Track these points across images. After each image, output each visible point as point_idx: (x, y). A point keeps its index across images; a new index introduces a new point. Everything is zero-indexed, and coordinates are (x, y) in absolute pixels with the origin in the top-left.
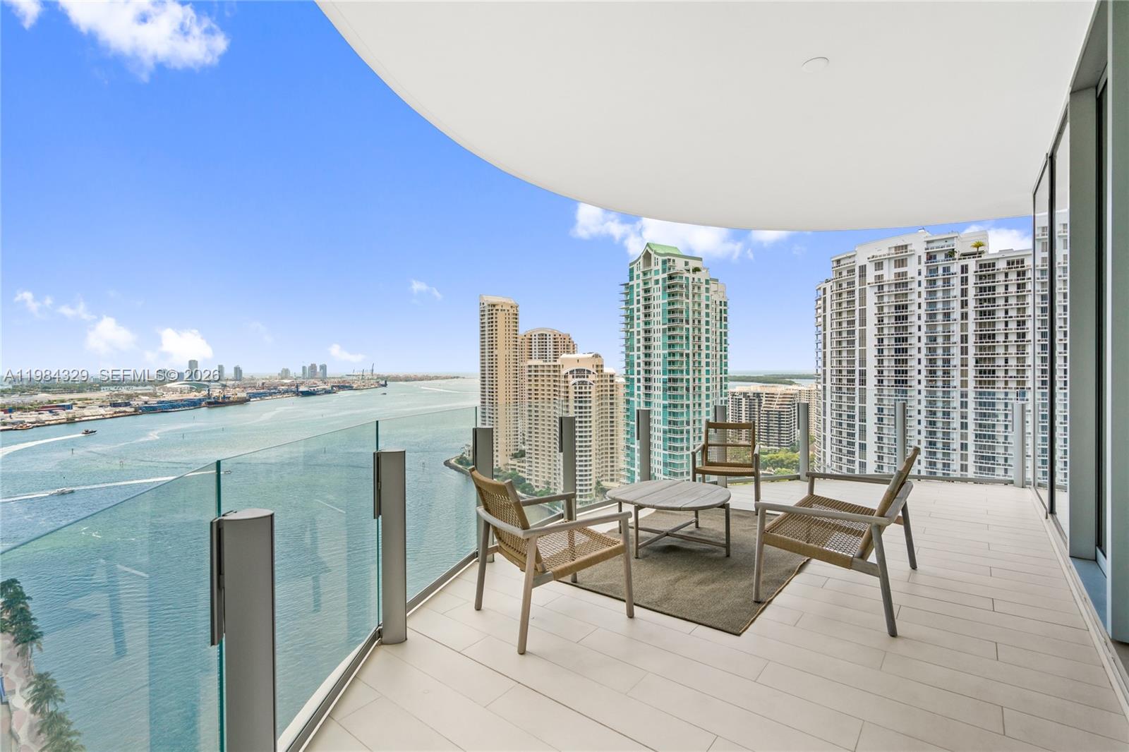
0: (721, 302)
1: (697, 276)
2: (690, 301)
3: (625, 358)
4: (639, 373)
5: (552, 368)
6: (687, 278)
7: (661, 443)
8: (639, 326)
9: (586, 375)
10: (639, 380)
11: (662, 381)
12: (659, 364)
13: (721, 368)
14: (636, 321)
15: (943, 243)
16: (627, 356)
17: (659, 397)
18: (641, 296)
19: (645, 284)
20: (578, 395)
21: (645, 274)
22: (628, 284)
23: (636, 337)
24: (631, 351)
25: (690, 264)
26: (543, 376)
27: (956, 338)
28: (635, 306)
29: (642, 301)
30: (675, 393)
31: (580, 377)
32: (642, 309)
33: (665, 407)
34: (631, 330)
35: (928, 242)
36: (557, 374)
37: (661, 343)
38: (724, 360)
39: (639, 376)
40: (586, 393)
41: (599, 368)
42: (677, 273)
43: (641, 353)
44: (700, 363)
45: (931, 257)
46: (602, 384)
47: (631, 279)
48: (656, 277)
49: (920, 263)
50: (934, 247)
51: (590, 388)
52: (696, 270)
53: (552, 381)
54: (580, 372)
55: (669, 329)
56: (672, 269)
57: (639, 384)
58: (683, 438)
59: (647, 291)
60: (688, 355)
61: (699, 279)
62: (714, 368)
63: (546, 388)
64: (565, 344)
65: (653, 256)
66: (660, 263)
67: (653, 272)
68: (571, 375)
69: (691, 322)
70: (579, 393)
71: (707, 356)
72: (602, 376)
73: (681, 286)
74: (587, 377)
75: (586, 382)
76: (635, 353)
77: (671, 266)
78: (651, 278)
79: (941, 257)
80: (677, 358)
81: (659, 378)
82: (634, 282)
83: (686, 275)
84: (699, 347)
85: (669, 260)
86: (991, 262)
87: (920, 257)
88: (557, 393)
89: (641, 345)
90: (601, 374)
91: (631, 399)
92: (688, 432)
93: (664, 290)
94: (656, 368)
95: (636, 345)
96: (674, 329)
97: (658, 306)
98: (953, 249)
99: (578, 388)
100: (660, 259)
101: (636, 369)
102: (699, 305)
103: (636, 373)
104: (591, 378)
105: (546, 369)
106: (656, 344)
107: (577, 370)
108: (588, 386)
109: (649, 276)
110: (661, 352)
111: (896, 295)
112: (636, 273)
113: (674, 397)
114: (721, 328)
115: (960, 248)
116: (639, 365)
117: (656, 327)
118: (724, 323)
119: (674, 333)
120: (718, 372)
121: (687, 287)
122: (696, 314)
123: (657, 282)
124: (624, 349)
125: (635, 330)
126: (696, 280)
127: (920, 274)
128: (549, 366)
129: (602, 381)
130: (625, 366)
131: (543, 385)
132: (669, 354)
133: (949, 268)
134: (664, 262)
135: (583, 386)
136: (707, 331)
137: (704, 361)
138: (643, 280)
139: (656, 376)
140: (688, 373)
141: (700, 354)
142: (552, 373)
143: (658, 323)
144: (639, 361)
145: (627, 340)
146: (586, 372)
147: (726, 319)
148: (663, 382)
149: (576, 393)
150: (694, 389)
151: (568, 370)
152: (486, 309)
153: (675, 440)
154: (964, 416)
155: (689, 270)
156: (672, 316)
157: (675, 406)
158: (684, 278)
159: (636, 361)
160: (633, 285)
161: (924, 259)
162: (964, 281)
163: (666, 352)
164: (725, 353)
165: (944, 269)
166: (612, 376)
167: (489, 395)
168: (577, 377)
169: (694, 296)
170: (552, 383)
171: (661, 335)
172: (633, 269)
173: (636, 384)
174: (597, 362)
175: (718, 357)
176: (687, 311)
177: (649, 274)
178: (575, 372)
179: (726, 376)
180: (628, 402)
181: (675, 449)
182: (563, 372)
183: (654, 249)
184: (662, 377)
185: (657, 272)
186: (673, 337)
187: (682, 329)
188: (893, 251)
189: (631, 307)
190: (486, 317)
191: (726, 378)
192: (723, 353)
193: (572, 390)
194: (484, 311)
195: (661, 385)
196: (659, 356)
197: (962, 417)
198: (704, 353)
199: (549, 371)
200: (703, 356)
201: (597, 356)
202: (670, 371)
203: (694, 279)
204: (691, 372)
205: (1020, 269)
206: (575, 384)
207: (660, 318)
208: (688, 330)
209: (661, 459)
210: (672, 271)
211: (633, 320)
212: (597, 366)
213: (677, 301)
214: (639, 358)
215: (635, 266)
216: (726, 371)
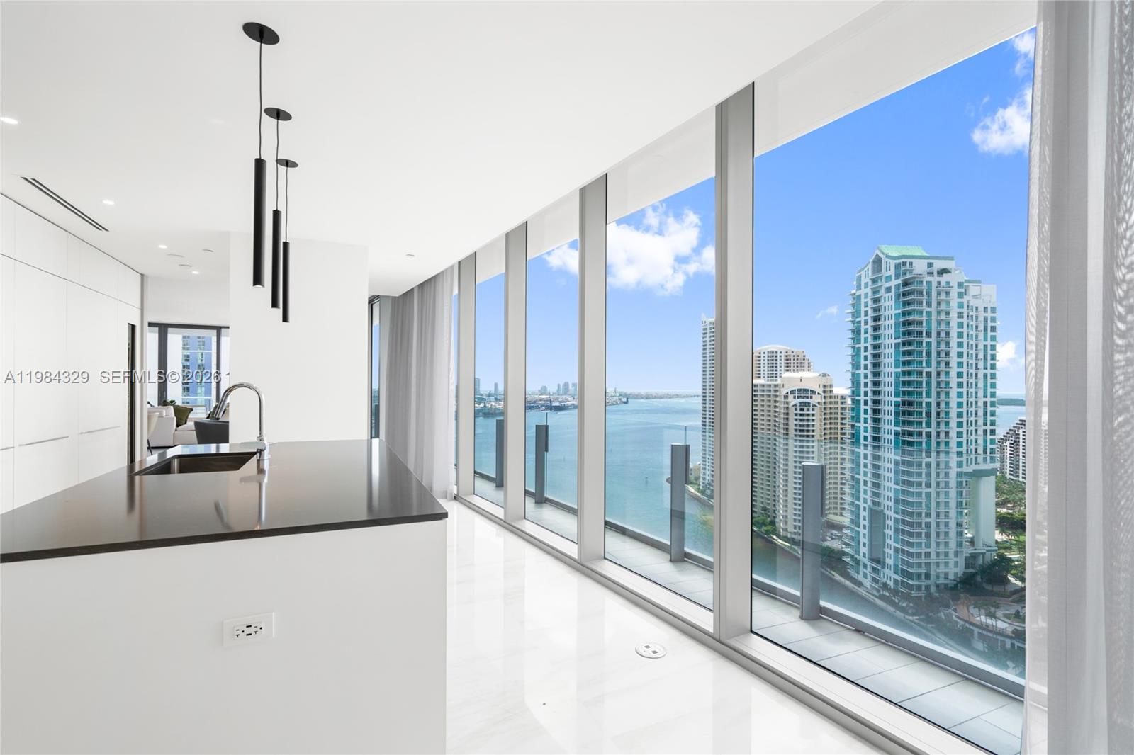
0: (986, 309)
1: (946, 277)
2: (933, 309)
3: (851, 377)
4: (866, 393)
5: (772, 388)
6: (929, 283)
7: (892, 475)
8: (867, 341)
9: (809, 395)
10: (866, 403)
11: (893, 405)
12: (890, 384)
13: (985, 391)
14: (863, 336)
16: (853, 375)
17: (890, 422)
18: (869, 307)
19: (875, 291)
20: (799, 417)
21: (874, 281)
22: (855, 294)
23: (863, 354)
24: (857, 370)
25: (934, 265)
26: (763, 396)
28: (863, 318)
29: (870, 312)
30: (911, 419)
31: (802, 398)
32: (871, 323)
33: (897, 434)
34: (857, 346)
36: (777, 394)
37: (892, 360)
38: (989, 380)
39: (866, 398)
40: (808, 415)
41: (827, 389)
42: (915, 278)
43: (868, 371)
44: (947, 383)
46: (832, 406)
47: (859, 288)
48: (888, 284)
51: (813, 410)
52: (942, 272)
53: (772, 402)
54: (803, 393)
55: (904, 344)
56: (908, 273)
57: (866, 407)
58: (921, 473)
59: (876, 301)
60: (929, 374)
61: (948, 283)
62: (973, 390)
63: (766, 408)
64: (799, 362)
65: (884, 259)
66: (893, 269)
67: (884, 280)
68: (792, 396)
69: (934, 334)
70: (801, 415)
71: (959, 375)
72: (831, 397)
73: (920, 293)
74: (811, 398)
75: (809, 403)
76: (862, 372)
77: (907, 270)
78: (882, 286)
80: (914, 378)
81: (890, 400)
82: (862, 292)
83: (930, 279)
84: (947, 364)
85: (904, 263)
88: (777, 414)
89: (868, 362)
90: (829, 395)
91: (857, 424)
92: (928, 465)
93: (898, 297)
94: (887, 389)
95: (863, 362)
96: (910, 343)
97: (890, 317)
99: (798, 409)
100: (893, 263)
101: (863, 389)
102: (948, 313)
103: (862, 394)
104: (816, 399)
105: (765, 388)
106: (887, 361)
107: (799, 390)
108: (811, 408)
109: (879, 284)
110: (893, 370)
112: (863, 281)
113: (910, 423)
114: (986, 339)
116: (866, 385)
117: (887, 342)
118: (990, 333)
119: (910, 348)
120: (981, 394)
121: (929, 294)
122: (943, 326)
123: (889, 290)
124: (850, 367)
125: (862, 345)
126: (943, 284)
128: (770, 385)
129: (831, 403)
130: (850, 385)
131: (763, 406)
132: (904, 373)
134: (897, 267)
135: (805, 408)
136: (960, 345)
137: (954, 381)
138: (871, 288)
139: (887, 398)
140: (928, 395)
141: (947, 373)
142: (772, 393)
143: (890, 337)
144: (866, 380)
145: (853, 356)
146: (809, 393)
147: (993, 329)
148: (895, 406)
149: (796, 415)
150: (938, 414)
151: (789, 390)
152: (708, 327)
153: (910, 474)
155: (933, 273)
156: (907, 328)
157: (910, 434)
158: (924, 283)
159: (863, 381)
160: (860, 295)
163: (899, 370)
164: (993, 371)
166: (842, 397)
167: (710, 415)
168: (799, 398)
169: (939, 303)
170: (772, 404)
171: (892, 350)
172: (860, 277)
173: (863, 407)
174: (824, 381)
175: (981, 375)
176: (929, 322)
177: (879, 281)
178: (796, 392)
179: (993, 399)
180: (853, 426)
181: (910, 484)
182: (784, 392)
183: (886, 252)
184: (893, 399)
185: (889, 278)
186: (910, 353)
187: (920, 343)
189: (858, 320)
190: (708, 335)
191: (993, 404)
192: (989, 371)
193: (792, 411)
194: (705, 329)
195: (892, 408)
196: (890, 375)
198: (954, 371)
199: (770, 391)
200: (953, 373)
201: (824, 375)
202: (904, 393)
203: (939, 283)
204: (934, 394)
206: (795, 405)
207: (892, 332)
208: (929, 344)
209: (892, 495)
210: (908, 276)
211: (860, 334)
212: (825, 386)
213: (914, 310)
214: (866, 377)
215: (863, 273)
216: (993, 395)
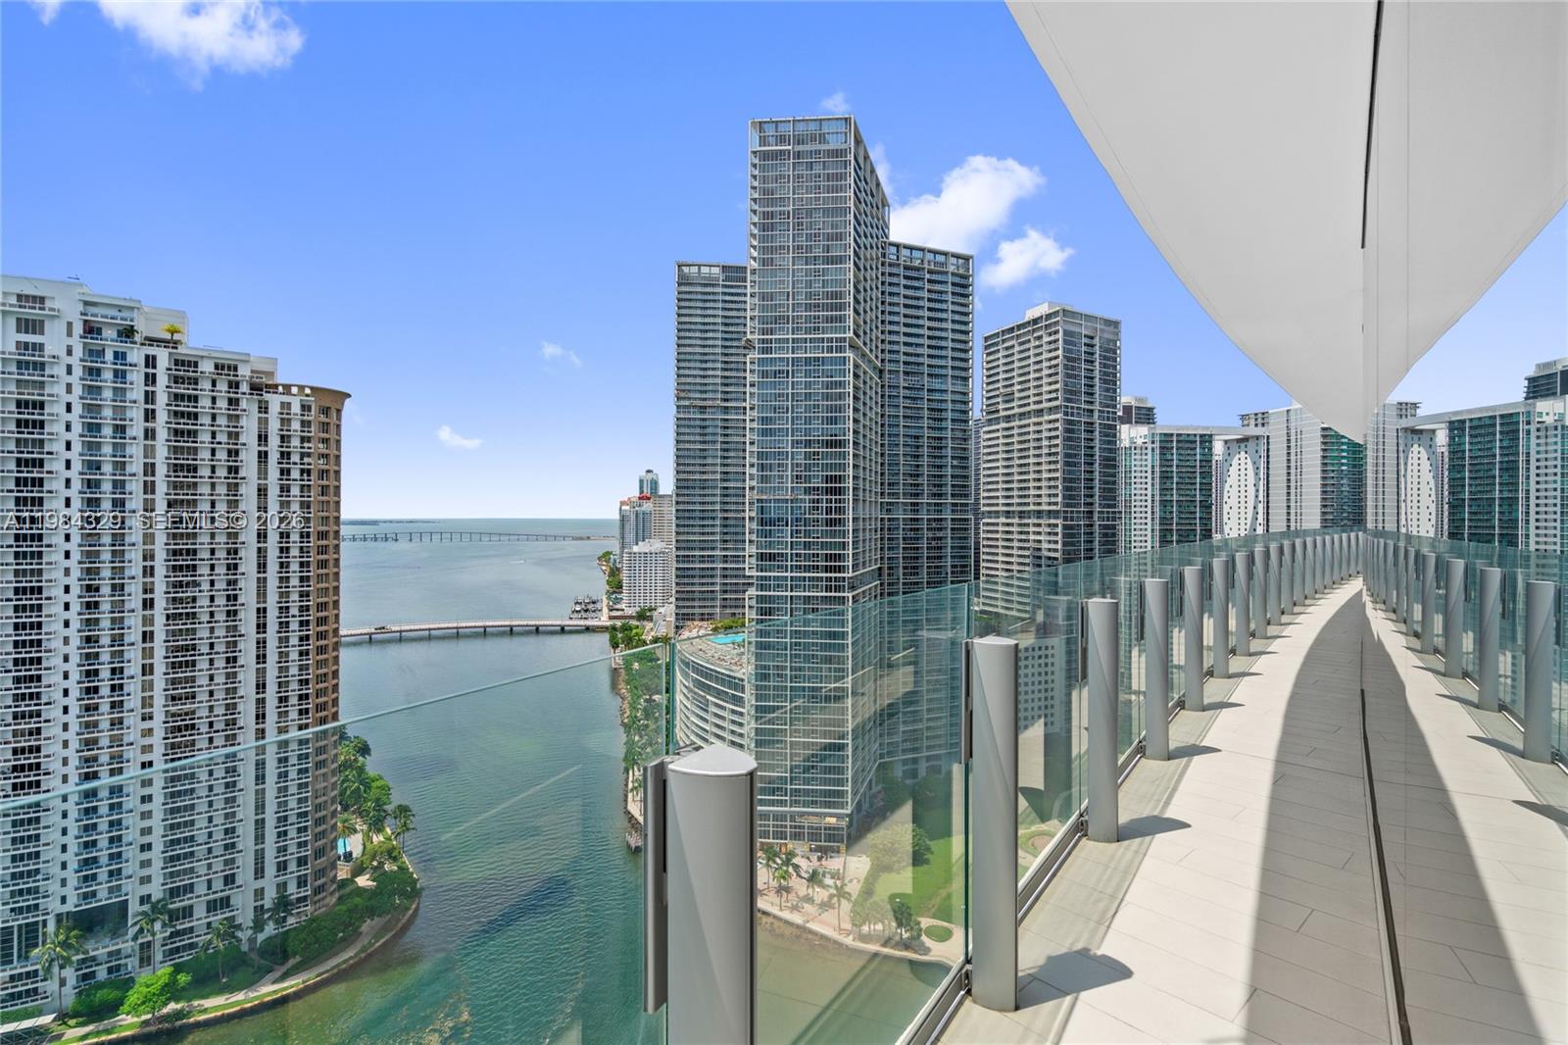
15: (114, 313)
27: (136, 466)
35: (86, 303)
45: (91, 330)
49: (70, 334)
50: (98, 316)
79: (109, 333)
86: (193, 359)
87: (70, 324)
98: (132, 326)
111: (18, 381)
115: (143, 328)
127: (69, 352)
133: (124, 355)
154: (148, 589)
161: (78, 329)
162: (150, 379)
165: (116, 354)
188: (14, 301)
197: (145, 591)
205: (232, 378)
